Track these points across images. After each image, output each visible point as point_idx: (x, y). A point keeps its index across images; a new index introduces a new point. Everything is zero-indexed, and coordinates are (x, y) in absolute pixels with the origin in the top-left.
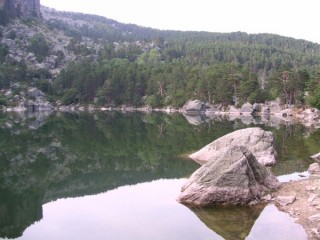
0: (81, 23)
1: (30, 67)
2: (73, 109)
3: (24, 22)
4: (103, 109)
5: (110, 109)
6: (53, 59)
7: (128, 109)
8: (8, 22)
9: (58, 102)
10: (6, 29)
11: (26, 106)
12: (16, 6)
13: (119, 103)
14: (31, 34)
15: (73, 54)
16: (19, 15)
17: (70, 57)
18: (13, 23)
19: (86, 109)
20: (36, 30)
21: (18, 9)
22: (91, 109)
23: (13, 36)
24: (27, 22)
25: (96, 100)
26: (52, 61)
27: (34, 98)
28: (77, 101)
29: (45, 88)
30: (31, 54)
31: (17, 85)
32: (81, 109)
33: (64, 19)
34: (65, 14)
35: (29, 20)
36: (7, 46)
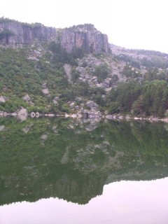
0: (142, 57)
1: (92, 86)
2: (115, 117)
3: (95, 56)
4: (136, 118)
5: (141, 119)
6: (108, 80)
7: (154, 119)
8: (83, 56)
9: (106, 112)
10: (81, 60)
11: (82, 113)
12: (90, 45)
13: (148, 115)
14: (98, 64)
15: (125, 77)
16: (92, 51)
17: (122, 79)
18: (87, 57)
19: (124, 118)
20: (103, 61)
21: (92, 47)
22: (128, 118)
23: (85, 65)
24: (98, 56)
25: (132, 111)
26: (108, 82)
27: (89, 109)
28: (118, 111)
29: (99, 101)
30: (94, 77)
31: (80, 99)
32: (121, 117)
33: (130, 54)
34: (132, 51)
35: (99, 55)
36: (79, 72)
